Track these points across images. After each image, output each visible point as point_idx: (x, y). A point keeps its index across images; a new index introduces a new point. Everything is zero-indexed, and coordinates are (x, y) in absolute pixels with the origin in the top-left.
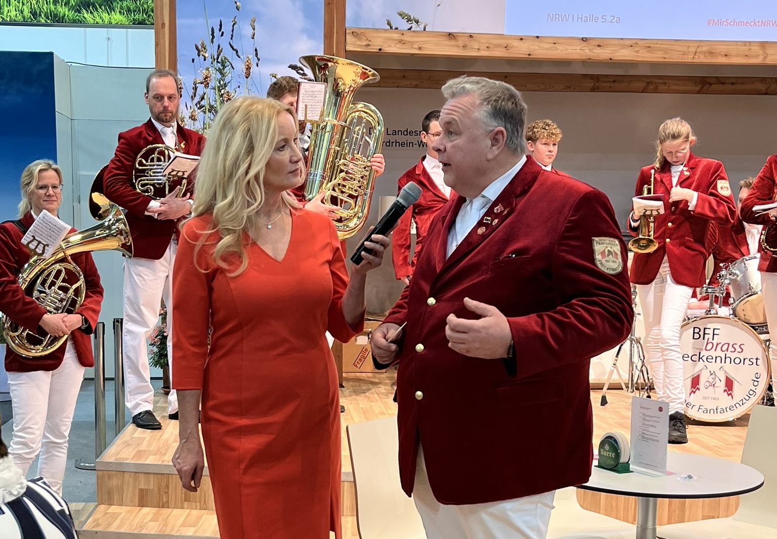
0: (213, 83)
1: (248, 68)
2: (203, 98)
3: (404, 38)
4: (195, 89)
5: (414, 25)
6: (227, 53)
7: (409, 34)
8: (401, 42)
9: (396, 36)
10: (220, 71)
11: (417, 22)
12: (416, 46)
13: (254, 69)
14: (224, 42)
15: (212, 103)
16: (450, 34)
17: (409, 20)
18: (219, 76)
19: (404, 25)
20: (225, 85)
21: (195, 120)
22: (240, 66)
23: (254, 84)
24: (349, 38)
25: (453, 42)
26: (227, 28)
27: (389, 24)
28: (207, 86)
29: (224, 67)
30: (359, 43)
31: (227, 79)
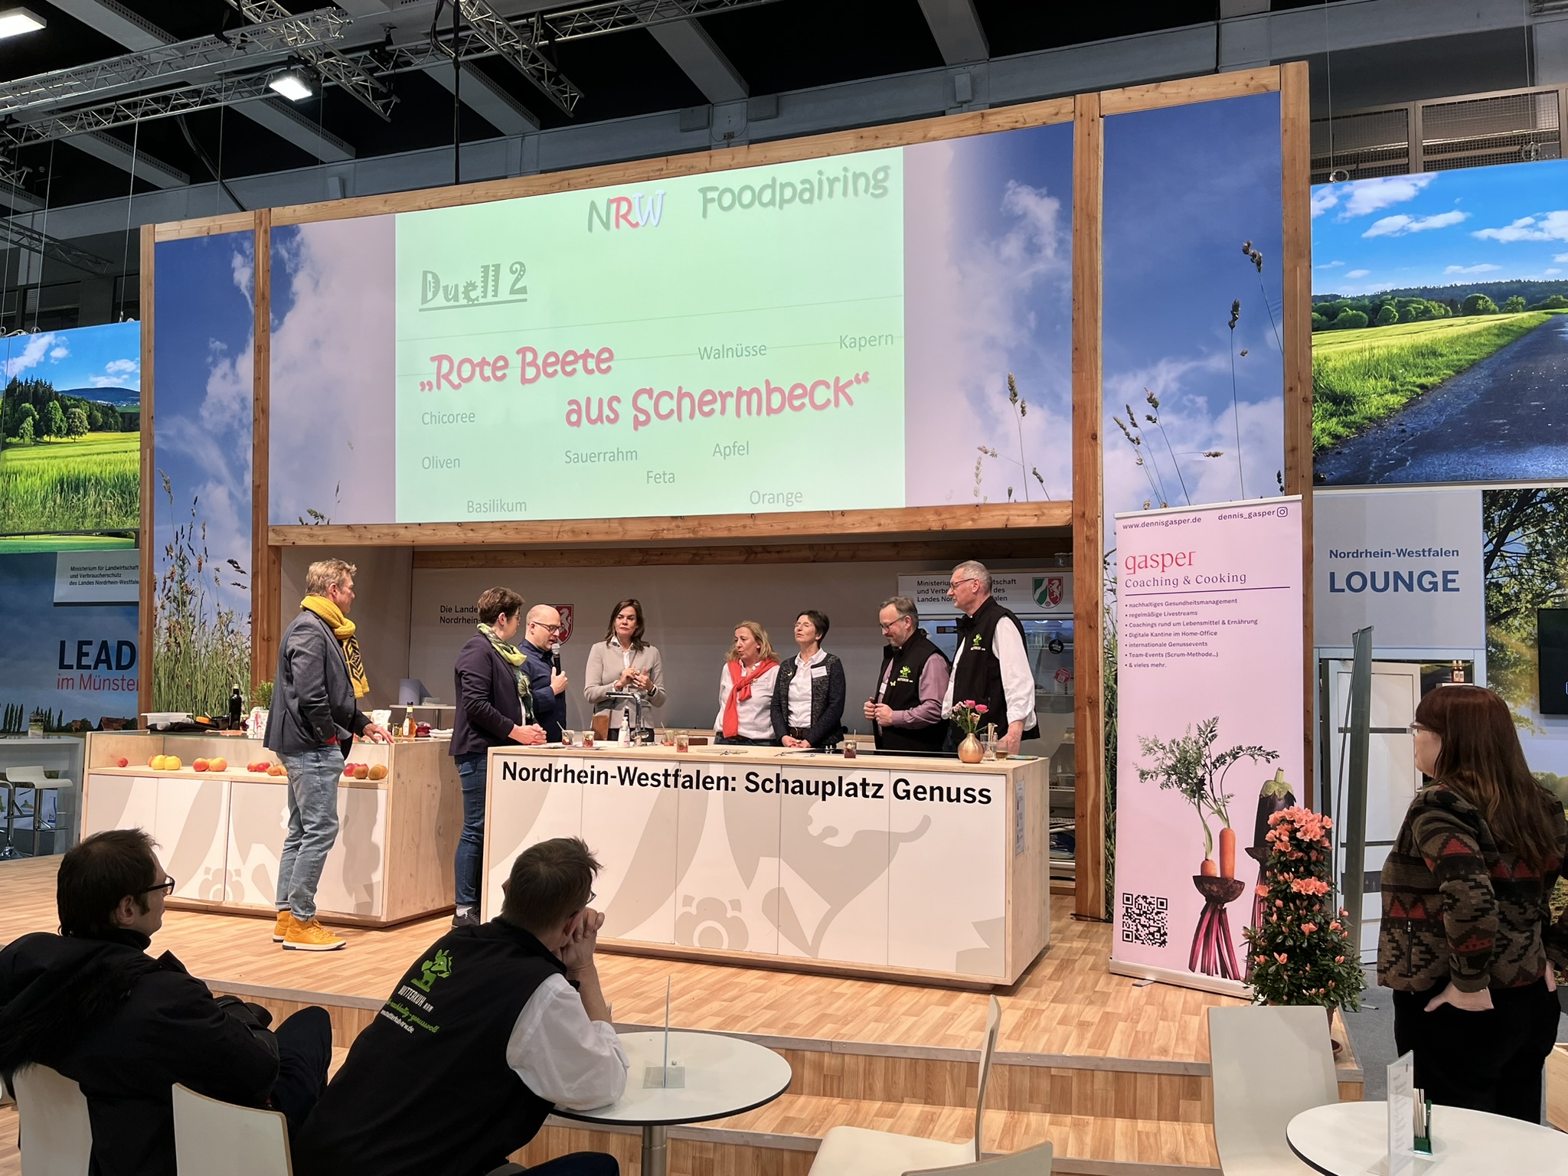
0: (177, 578)
1: (200, 564)
2: (169, 591)
3: (312, 532)
4: (165, 583)
5: (320, 520)
6: (187, 552)
7: (316, 528)
8: (311, 536)
9: (306, 530)
10: (181, 567)
11: (322, 517)
12: (321, 538)
13: (204, 564)
14: (184, 542)
15: (176, 594)
16: (348, 526)
17: (316, 516)
18: (181, 571)
19: (312, 521)
20: (185, 579)
21: (164, 609)
22: (194, 562)
23: (203, 577)
24: (271, 535)
25: (350, 534)
26: (186, 532)
27: (301, 521)
28: (172, 580)
29: (184, 564)
30: (278, 538)
31: (186, 574)
